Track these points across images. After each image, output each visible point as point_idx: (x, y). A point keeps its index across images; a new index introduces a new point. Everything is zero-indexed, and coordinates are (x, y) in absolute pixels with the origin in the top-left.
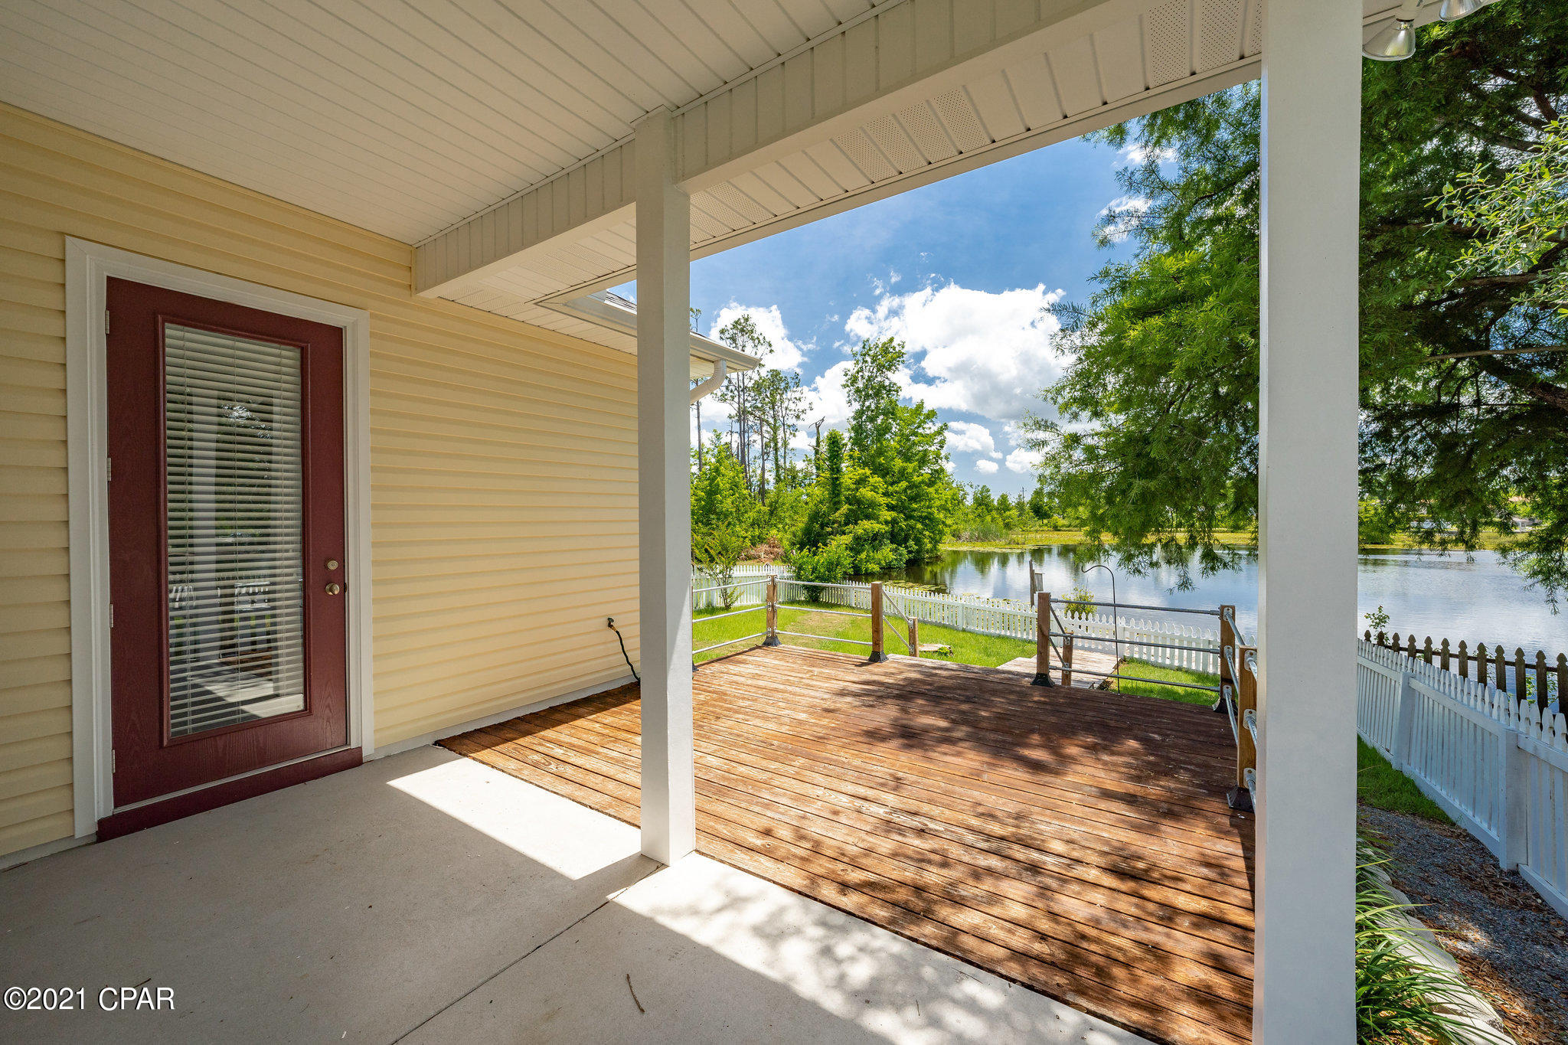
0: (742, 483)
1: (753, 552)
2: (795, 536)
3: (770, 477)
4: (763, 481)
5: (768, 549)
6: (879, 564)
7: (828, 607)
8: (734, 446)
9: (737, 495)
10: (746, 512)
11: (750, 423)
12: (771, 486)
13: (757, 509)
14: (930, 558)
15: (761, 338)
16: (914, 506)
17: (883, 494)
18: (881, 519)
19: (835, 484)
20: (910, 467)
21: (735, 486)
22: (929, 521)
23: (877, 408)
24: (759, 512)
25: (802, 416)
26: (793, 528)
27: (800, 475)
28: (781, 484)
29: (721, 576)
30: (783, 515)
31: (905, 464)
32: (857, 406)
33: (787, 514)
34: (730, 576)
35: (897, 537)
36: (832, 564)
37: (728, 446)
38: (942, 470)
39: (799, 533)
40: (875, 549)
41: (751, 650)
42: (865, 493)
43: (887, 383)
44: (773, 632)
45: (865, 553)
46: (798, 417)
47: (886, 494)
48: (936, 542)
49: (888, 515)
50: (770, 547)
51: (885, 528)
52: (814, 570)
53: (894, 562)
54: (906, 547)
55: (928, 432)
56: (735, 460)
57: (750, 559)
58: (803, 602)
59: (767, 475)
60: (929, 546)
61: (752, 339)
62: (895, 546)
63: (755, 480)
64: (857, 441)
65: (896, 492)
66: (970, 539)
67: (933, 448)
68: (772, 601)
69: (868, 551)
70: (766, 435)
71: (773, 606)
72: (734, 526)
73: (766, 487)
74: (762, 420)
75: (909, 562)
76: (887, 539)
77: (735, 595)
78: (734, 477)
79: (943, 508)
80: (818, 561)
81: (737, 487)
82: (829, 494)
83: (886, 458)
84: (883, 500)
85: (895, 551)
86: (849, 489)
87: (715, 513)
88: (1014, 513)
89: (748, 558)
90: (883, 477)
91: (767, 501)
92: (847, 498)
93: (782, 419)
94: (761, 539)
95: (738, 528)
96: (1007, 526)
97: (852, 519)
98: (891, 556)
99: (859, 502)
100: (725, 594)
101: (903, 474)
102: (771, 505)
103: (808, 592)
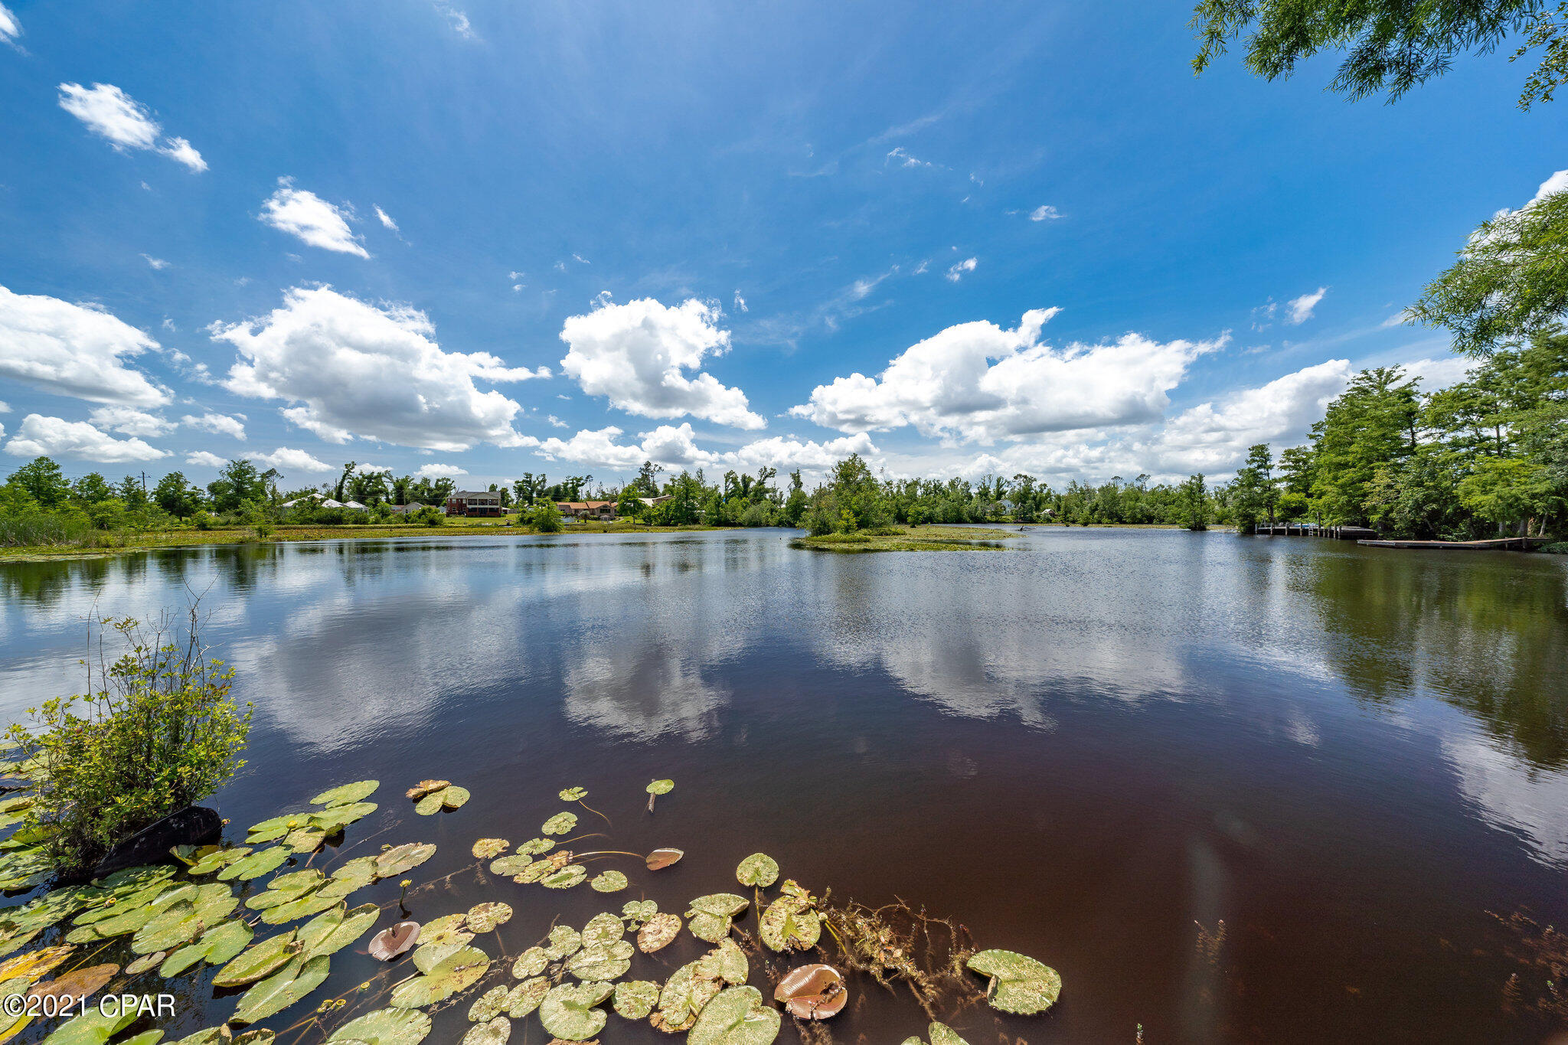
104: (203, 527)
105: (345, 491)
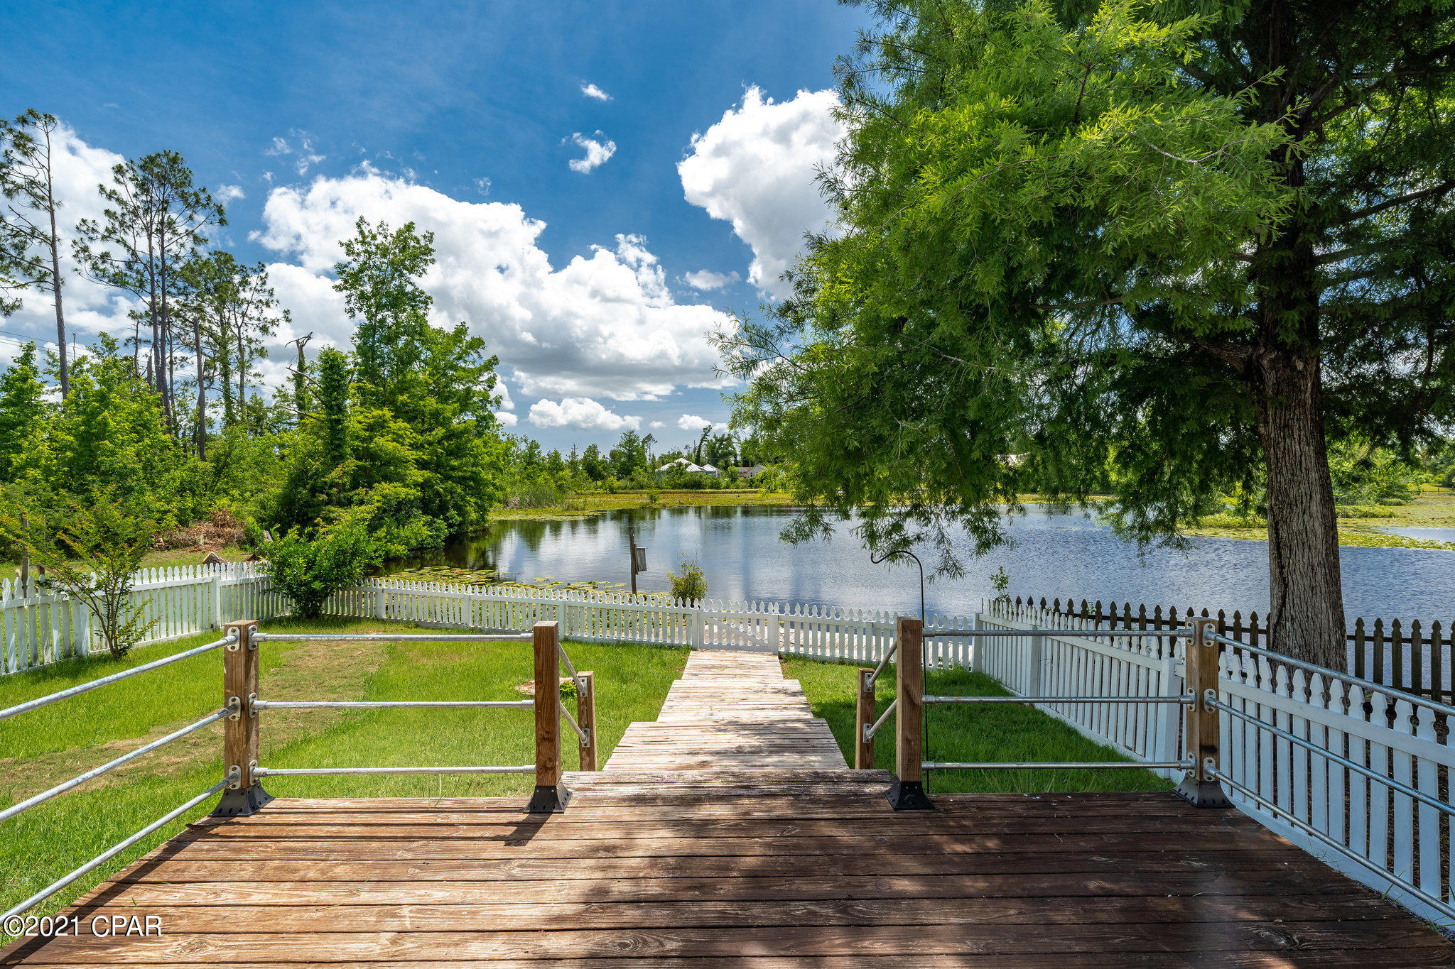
0: (158, 422)
1: (182, 535)
2: (264, 508)
3: (216, 414)
4: (201, 422)
5: (212, 529)
6: (407, 544)
7: (338, 626)
8: (143, 362)
9: (147, 441)
10: (167, 470)
11: (175, 330)
12: (216, 430)
13: (190, 464)
14: (475, 531)
15: (202, 196)
16: (455, 463)
17: (411, 445)
18: (409, 481)
19: (335, 427)
20: (449, 409)
21: (141, 427)
22: (474, 484)
23: (398, 324)
24: (194, 470)
25: (272, 329)
26: (261, 496)
27: (270, 415)
28: (237, 429)
29: (100, 593)
30: (240, 475)
31: (440, 406)
32: (362, 317)
33: (248, 474)
34: (124, 592)
35: (432, 505)
36: (344, 552)
37: (132, 363)
38: (492, 417)
39: (273, 503)
40: (400, 523)
41: (176, 846)
42: (383, 443)
43: (409, 288)
44: (246, 774)
45: (384, 529)
46: (264, 330)
47: (415, 446)
48: (482, 510)
49: (418, 475)
50: (216, 525)
51: (414, 493)
52: (310, 565)
53: (429, 540)
54: (446, 519)
55: (471, 366)
56: (144, 385)
57: (176, 547)
58: (288, 619)
59: (208, 412)
60: (474, 516)
61: (184, 197)
62: (429, 518)
63: (184, 421)
64: (369, 372)
65: (430, 444)
66: (520, 506)
67: (479, 388)
68: (244, 694)
69: (389, 527)
70: (207, 351)
71: (245, 707)
72: (142, 492)
73: (208, 431)
74: (198, 329)
75: (450, 540)
76: (418, 508)
77: (139, 627)
78: (140, 413)
79: (493, 466)
80: (318, 549)
81: (149, 429)
82: (326, 444)
83: (412, 396)
84: (411, 455)
85: (429, 524)
86: (357, 437)
87: (96, 470)
88: (567, 473)
89: (172, 545)
90: (410, 420)
91: (210, 454)
92: (355, 450)
93: (236, 331)
94: (198, 514)
95: (149, 497)
96: (560, 487)
97: (364, 479)
98: (425, 532)
99: (372, 456)
100: (110, 632)
101: (437, 418)
102: (217, 460)
103: (298, 602)
104: (612, 491)
105: (702, 454)
